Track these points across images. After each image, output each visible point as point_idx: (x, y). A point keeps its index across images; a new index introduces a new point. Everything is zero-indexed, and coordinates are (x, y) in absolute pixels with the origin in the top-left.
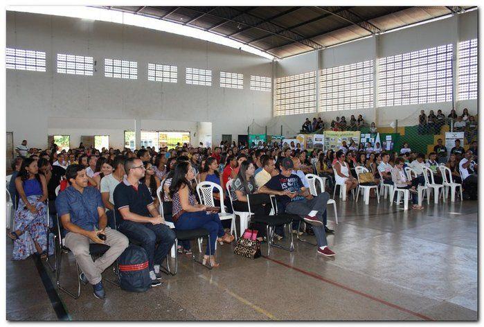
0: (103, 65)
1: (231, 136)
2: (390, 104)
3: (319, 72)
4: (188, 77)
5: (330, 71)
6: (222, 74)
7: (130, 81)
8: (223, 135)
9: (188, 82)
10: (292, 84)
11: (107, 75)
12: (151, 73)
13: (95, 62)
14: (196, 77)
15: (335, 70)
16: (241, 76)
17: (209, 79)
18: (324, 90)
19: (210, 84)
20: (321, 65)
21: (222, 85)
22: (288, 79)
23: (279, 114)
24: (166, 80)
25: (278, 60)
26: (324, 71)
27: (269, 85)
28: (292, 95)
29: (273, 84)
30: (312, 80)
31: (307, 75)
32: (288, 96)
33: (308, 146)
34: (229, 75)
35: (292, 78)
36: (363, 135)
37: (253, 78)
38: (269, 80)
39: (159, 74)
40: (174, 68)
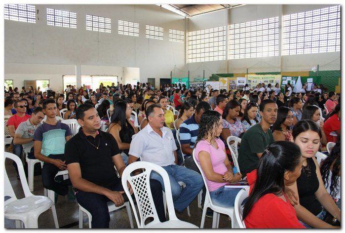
0: (46, 14)
1: (154, 79)
2: (293, 53)
3: (228, 26)
4: (120, 28)
5: (237, 25)
6: (148, 27)
7: (70, 30)
8: (148, 79)
9: (120, 33)
10: (202, 37)
11: (49, 24)
12: (89, 24)
13: (38, 11)
14: (126, 29)
15: (242, 25)
16: (161, 29)
17: (137, 31)
18: (232, 42)
19: (137, 35)
20: (230, 21)
21: (148, 37)
22: (199, 32)
23: (190, 61)
24: (102, 31)
25: (189, 17)
26: (232, 26)
27: (183, 38)
28: (202, 46)
29: (185, 36)
30: (221, 34)
31: (216, 29)
32: (199, 46)
33: (231, 87)
34: (152, 28)
35: (202, 32)
36: (284, 78)
37: (171, 31)
38: (182, 33)
39: (95, 25)
40: (108, 20)
